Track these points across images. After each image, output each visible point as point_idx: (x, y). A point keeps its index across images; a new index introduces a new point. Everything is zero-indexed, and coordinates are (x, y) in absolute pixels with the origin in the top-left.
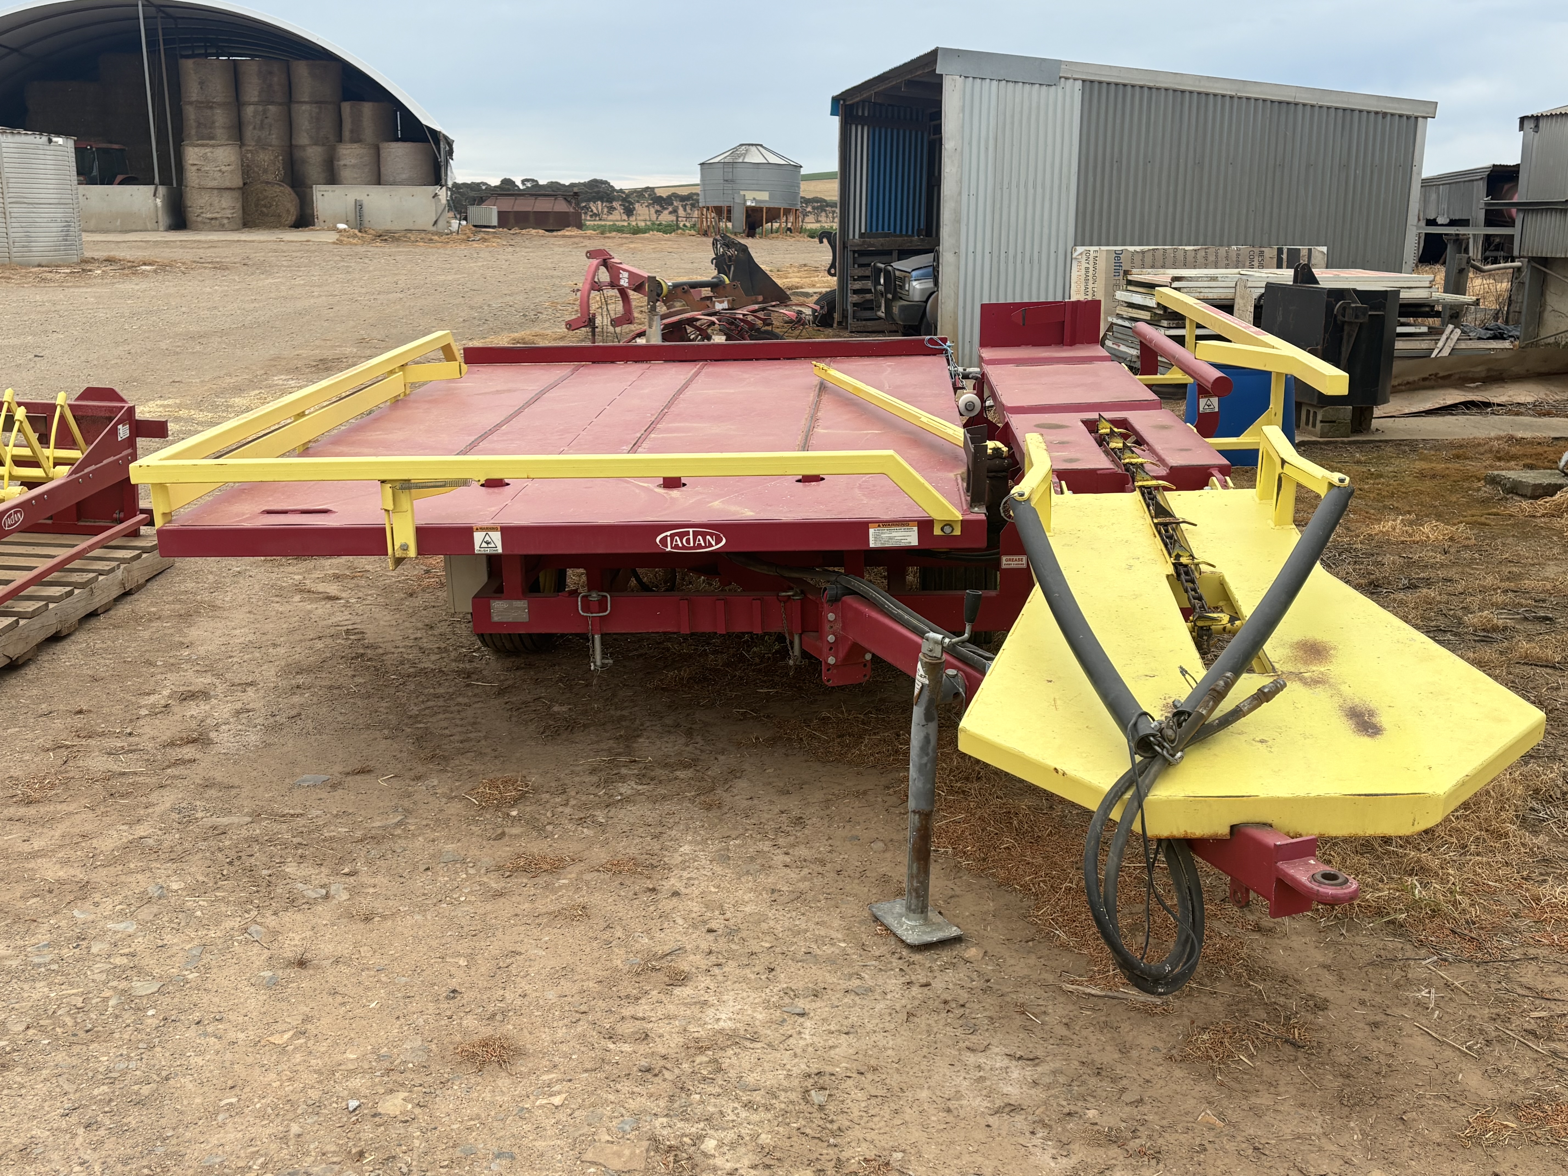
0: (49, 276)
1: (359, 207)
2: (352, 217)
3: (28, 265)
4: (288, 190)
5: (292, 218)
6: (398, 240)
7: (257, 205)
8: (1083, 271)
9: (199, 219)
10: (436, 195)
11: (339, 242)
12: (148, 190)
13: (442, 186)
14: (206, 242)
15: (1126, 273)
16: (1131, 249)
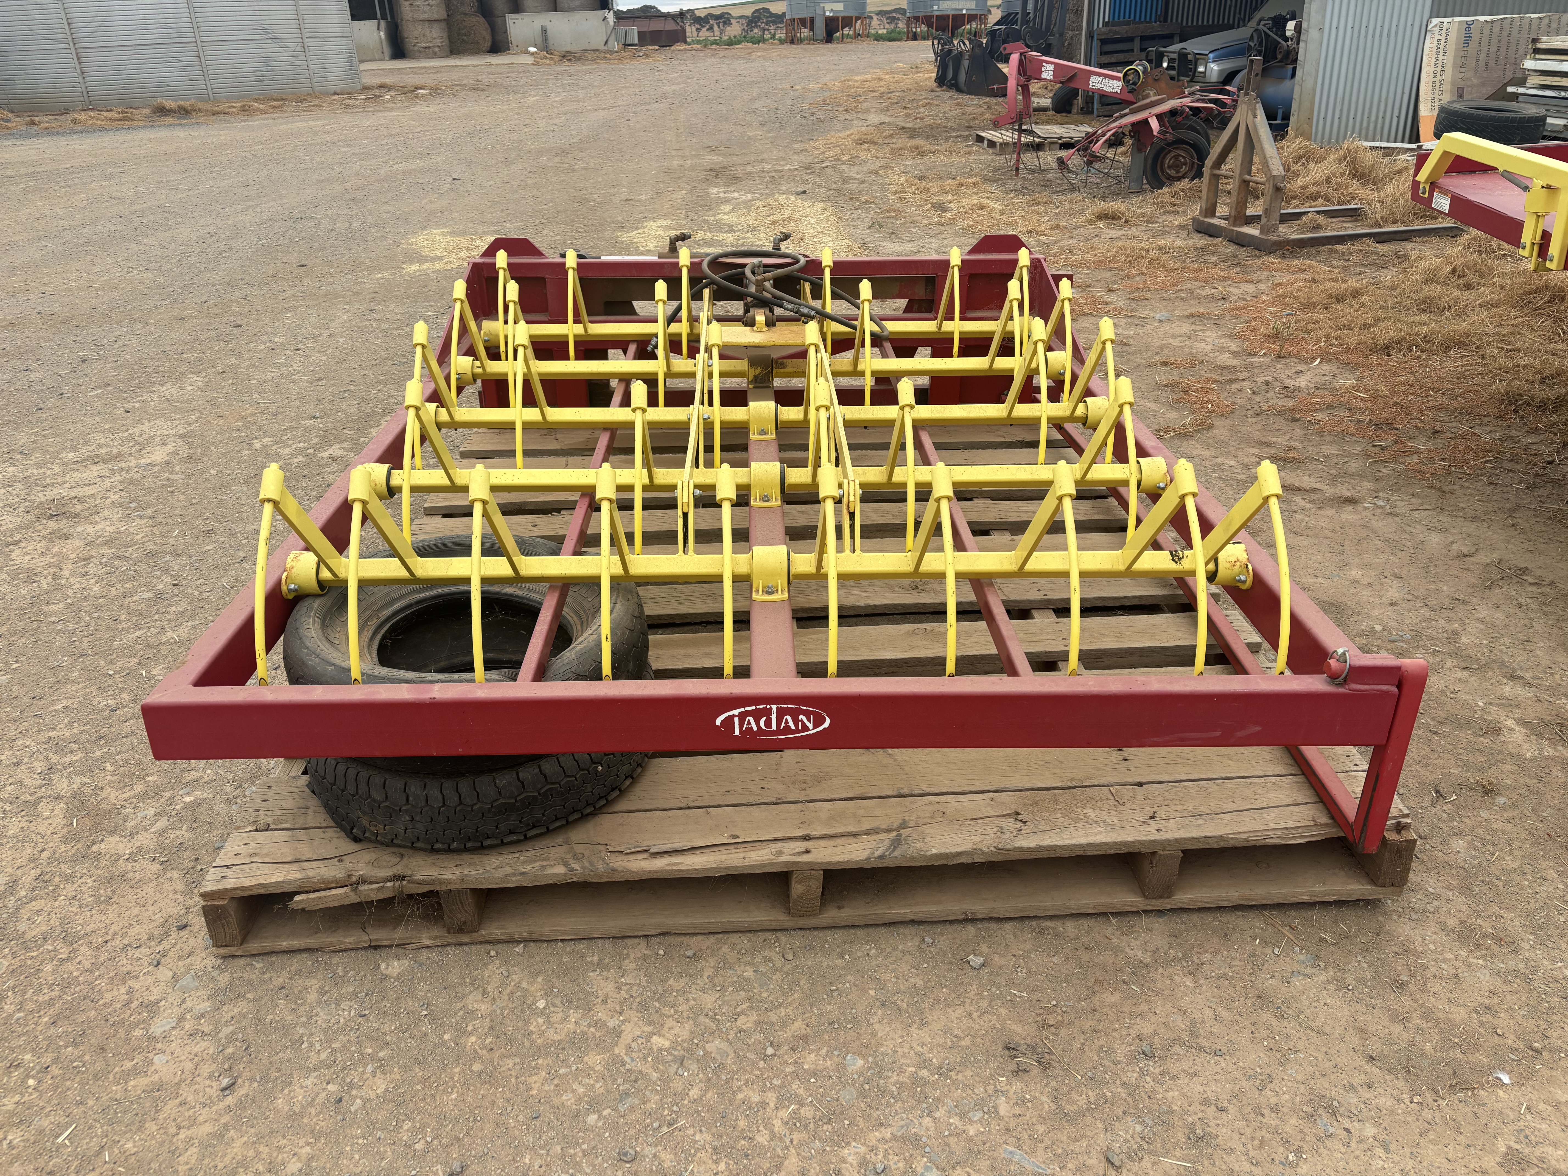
0: (351, 102)
1: (544, 31)
2: (539, 40)
3: (327, 94)
4: (482, 20)
5: (488, 44)
6: (578, 59)
7: (458, 34)
8: (1435, 43)
9: (416, 48)
10: (605, 18)
11: (536, 64)
12: (371, 25)
13: (609, 10)
14: (430, 68)
15: (1535, 41)
16: (1482, 19)
